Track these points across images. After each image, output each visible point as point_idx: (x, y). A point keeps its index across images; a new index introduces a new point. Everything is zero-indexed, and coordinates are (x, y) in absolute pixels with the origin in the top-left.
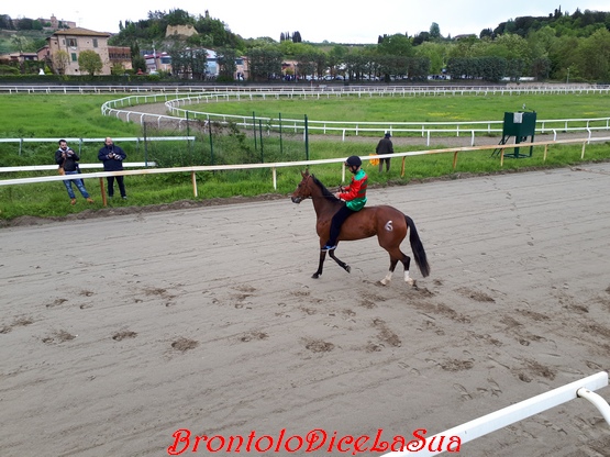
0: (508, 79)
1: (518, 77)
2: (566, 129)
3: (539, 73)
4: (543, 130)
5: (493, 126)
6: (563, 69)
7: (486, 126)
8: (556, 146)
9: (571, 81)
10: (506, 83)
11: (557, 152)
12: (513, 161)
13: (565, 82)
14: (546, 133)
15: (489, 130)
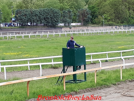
0: (62, 24)
1: (69, 23)
2: (107, 59)
3: (84, 20)
4: (92, 60)
5: (55, 60)
6: (100, 17)
7: (50, 60)
8: (103, 72)
9: (107, 25)
10: (61, 27)
11: (104, 77)
12: (73, 85)
13: (102, 25)
14: (94, 63)
15: (53, 63)
